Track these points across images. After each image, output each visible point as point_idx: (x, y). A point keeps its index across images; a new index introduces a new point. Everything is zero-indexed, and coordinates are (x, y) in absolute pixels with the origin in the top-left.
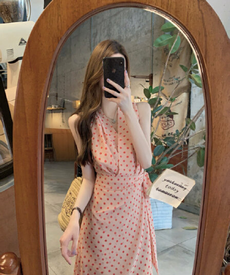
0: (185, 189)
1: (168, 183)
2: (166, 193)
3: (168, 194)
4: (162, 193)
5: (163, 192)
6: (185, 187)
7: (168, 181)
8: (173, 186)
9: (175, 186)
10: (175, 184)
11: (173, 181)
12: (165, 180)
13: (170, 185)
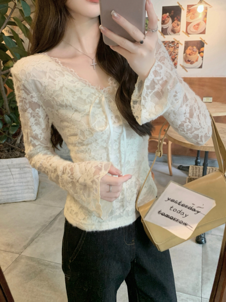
0: (198, 212)
1: (173, 204)
2: (171, 218)
3: (174, 220)
4: (167, 218)
5: (167, 216)
6: (197, 209)
7: (173, 201)
8: (179, 208)
9: (183, 208)
10: (182, 205)
11: (179, 201)
12: (169, 199)
13: (176, 206)
